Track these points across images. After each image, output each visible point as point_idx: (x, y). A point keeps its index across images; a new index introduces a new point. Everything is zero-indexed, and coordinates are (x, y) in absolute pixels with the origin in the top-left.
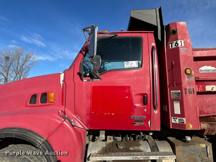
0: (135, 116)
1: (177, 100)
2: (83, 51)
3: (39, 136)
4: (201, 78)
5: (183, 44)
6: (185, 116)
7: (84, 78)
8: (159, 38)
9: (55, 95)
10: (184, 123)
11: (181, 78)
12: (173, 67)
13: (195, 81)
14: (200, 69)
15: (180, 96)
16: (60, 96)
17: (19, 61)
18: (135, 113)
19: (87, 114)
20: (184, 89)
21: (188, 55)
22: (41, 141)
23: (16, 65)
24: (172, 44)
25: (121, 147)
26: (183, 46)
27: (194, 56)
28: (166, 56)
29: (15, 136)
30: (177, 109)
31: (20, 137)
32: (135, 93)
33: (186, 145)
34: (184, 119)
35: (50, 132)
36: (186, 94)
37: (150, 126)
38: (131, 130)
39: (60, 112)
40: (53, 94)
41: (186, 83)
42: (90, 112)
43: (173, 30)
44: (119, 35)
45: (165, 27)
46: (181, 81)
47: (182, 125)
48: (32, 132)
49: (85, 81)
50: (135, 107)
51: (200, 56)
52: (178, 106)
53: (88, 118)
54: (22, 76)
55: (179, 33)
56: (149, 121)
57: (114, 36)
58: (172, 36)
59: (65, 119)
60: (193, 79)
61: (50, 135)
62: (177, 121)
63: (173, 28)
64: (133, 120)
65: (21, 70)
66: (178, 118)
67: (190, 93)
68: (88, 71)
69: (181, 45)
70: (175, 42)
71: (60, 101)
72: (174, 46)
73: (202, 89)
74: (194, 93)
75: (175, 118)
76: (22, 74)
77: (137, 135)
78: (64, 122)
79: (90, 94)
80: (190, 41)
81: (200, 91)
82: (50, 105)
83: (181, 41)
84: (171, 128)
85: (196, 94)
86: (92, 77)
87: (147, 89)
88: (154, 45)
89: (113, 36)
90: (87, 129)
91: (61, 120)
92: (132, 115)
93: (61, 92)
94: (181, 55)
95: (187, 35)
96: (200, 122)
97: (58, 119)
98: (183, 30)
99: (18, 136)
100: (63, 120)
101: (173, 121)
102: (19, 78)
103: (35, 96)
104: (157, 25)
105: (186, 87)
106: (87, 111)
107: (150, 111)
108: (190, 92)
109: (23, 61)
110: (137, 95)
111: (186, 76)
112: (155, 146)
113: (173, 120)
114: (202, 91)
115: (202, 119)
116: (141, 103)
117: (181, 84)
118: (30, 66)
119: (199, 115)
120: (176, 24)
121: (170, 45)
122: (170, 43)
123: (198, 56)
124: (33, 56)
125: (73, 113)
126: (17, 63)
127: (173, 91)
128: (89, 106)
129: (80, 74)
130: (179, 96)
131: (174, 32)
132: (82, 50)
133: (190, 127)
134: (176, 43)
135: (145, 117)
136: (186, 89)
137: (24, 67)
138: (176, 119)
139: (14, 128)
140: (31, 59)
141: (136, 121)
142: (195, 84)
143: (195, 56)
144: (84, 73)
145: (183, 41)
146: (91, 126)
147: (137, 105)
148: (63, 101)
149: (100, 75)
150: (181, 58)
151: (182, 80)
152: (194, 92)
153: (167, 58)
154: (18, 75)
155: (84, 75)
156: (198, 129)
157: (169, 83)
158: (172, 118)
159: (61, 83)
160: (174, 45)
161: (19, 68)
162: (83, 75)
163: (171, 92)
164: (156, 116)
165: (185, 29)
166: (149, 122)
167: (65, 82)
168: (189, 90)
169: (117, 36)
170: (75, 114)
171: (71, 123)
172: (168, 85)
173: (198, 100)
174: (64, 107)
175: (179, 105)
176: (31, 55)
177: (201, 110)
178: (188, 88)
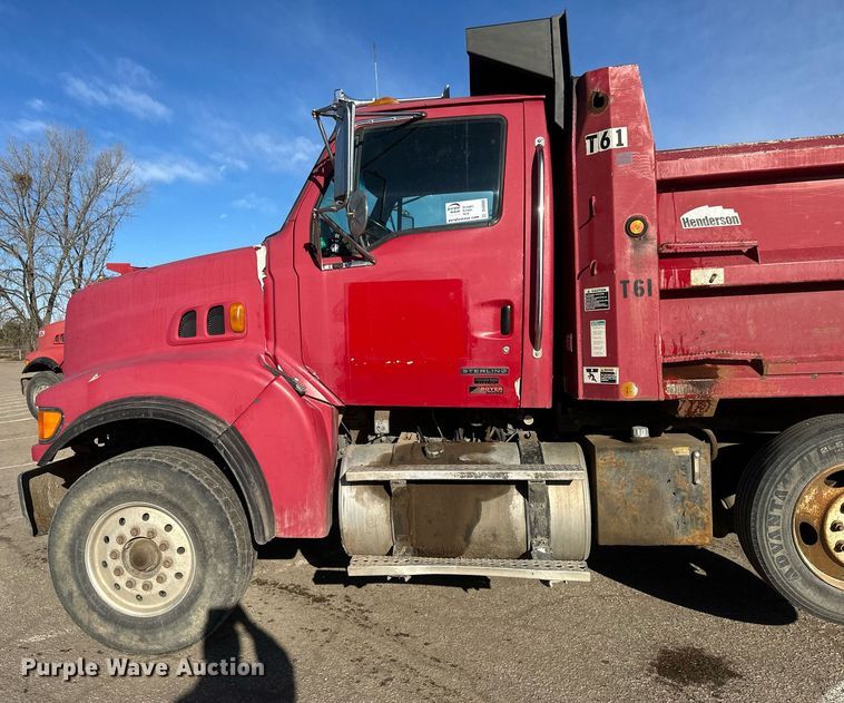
0: (474, 368)
1: (597, 316)
2: (319, 173)
3: (214, 417)
4: (683, 246)
5: (625, 140)
6: (620, 363)
7: (323, 261)
8: (556, 120)
9: (245, 311)
10: (615, 381)
11: (613, 247)
12: (591, 216)
13: (657, 258)
14: (685, 216)
15: (607, 303)
16: (258, 314)
17: (68, 190)
18: (475, 360)
19: (336, 364)
20: (621, 282)
21: (640, 176)
22: (220, 428)
23: (63, 210)
24: (591, 139)
25: (435, 453)
26: (626, 145)
27: (658, 178)
28: (574, 179)
29: (154, 415)
30: (599, 342)
31: (167, 416)
32: (477, 301)
33: (627, 450)
34: (616, 370)
35: (241, 407)
36: (625, 296)
37: (518, 394)
38: (462, 406)
39: (263, 356)
40: (240, 307)
41: (628, 264)
42: (345, 357)
43: (598, 93)
44: (431, 114)
45: (575, 83)
46: (613, 256)
47: (610, 387)
48: (195, 407)
49: (327, 267)
50: (476, 340)
51: (681, 175)
52: (600, 333)
53: (339, 373)
54: (87, 257)
55: (615, 104)
56: (516, 379)
57: (415, 120)
58: (592, 116)
59: (277, 375)
60: (651, 249)
61: (241, 414)
62: (597, 376)
63: (597, 89)
64: (469, 380)
65: (83, 232)
66: (599, 369)
67: (637, 295)
68: (335, 239)
69: (620, 143)
70: (600, 134)
71: (259, 326)
72: (597, 149)
73: (677, 281)
74: (650, 294)
75: (592, 368)
76: (88, 248)
77: (489, 428)
78: (275, 383)
79: (341, 308)
80: (648, 128)
81: (671, 286)
82: (233, 339)
83: (619, 132)
84: (581, 398)
85: (658, 294)
86: (346, 254)
87: (512, 286)
88: (543, 143)
89: (412, 120)
90: (340, 404)
91: (265, 378)
92: (465, 364)
93: (262, 304)
94: (616, 175)
95: (641, 110)
96: (665, 377)
97: (259, 375)
98: (627, 92)
99: (163, 416)
100: (273, 377)
101: (588, 380)
102: (78, 263)
103: (190, 315)
104: (552, 76)
105: (627, 276)
106: (336, 354)
107: (519, 352)
108: (639, 292)
109: (86, 191)
110: (483, 304)
111: (629, 241)
112: (536, 454)
113: (586, 374)
114: (678, 286)
115: (672, 370)
116: (495, 330)
117: (612, 267)
118: (117, 211)
119: (661, 360)
120: (607, 75)
121: (588, 142)
122: (588, 138)
123: (672, 176)
124: (123, 167)
125: (296, 359)
126: (63, 200)
127: (590, 290)
128: (340, 340)
129: (310, 248)
130: (604, 305)
131: (601, 101)
132: (316, 170)
133: (633, 392)
134: (604, 138)
135: (504, 368)
136: (625, 283)
137: (92, 216)
138: (596, 371)
139: (149, 398)
140: (115, 181)
141: (476, 382)
142: (657, 266)
143: (665, 176)
144: (323, 244)
145: (624, 131)
146: (349, 397)
147: (483, 335)
148: (270, 329)
149: (370, 250)
150: (615, 185)
151: (617, 255)
152: (653, 288)
153: (578, 185)
154: (73, 253)
155: (323, 250)
156: (656, 399)
157: (580, 266)
158: (585, 368)
159: (261, 276)
160: (597, 142)
161: (72, 222)
162: (320, 252)
163: (586, 291)
164: (538, 365)
165: (633, 88)
166: (517, 385)
167: (270, 273)
168: (636, 283)
169: (422, 118)
170: (303, 364)
171: (294, 387)
172: (577, 272)
173: (672, 316)
174: (271, 344)
175: (604, 330)
176: (113, 161)
177: (679, 344)
178: (632, 280)
